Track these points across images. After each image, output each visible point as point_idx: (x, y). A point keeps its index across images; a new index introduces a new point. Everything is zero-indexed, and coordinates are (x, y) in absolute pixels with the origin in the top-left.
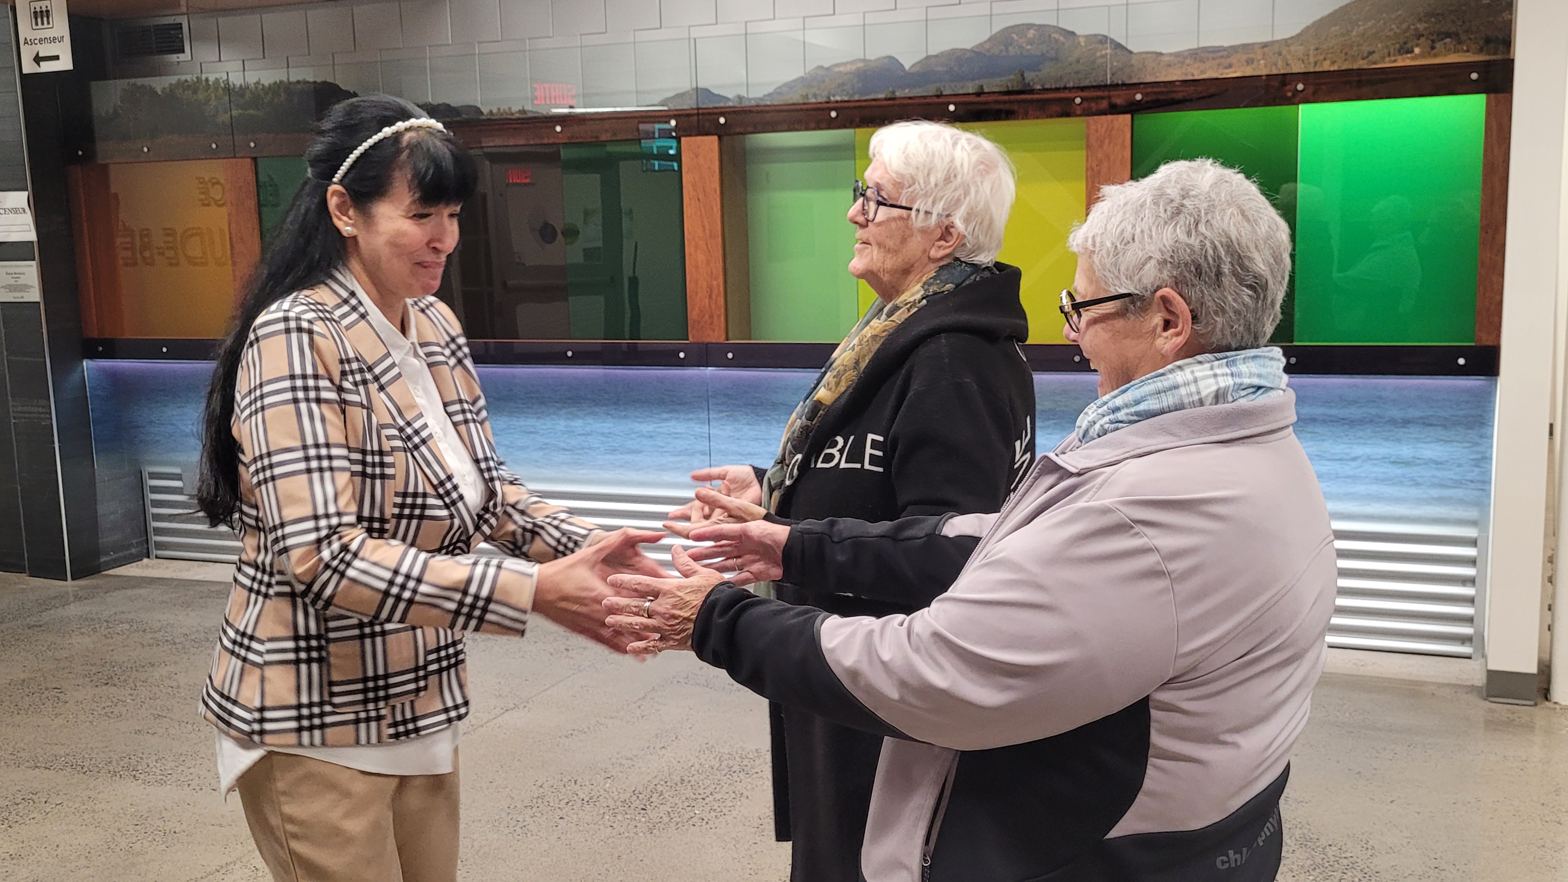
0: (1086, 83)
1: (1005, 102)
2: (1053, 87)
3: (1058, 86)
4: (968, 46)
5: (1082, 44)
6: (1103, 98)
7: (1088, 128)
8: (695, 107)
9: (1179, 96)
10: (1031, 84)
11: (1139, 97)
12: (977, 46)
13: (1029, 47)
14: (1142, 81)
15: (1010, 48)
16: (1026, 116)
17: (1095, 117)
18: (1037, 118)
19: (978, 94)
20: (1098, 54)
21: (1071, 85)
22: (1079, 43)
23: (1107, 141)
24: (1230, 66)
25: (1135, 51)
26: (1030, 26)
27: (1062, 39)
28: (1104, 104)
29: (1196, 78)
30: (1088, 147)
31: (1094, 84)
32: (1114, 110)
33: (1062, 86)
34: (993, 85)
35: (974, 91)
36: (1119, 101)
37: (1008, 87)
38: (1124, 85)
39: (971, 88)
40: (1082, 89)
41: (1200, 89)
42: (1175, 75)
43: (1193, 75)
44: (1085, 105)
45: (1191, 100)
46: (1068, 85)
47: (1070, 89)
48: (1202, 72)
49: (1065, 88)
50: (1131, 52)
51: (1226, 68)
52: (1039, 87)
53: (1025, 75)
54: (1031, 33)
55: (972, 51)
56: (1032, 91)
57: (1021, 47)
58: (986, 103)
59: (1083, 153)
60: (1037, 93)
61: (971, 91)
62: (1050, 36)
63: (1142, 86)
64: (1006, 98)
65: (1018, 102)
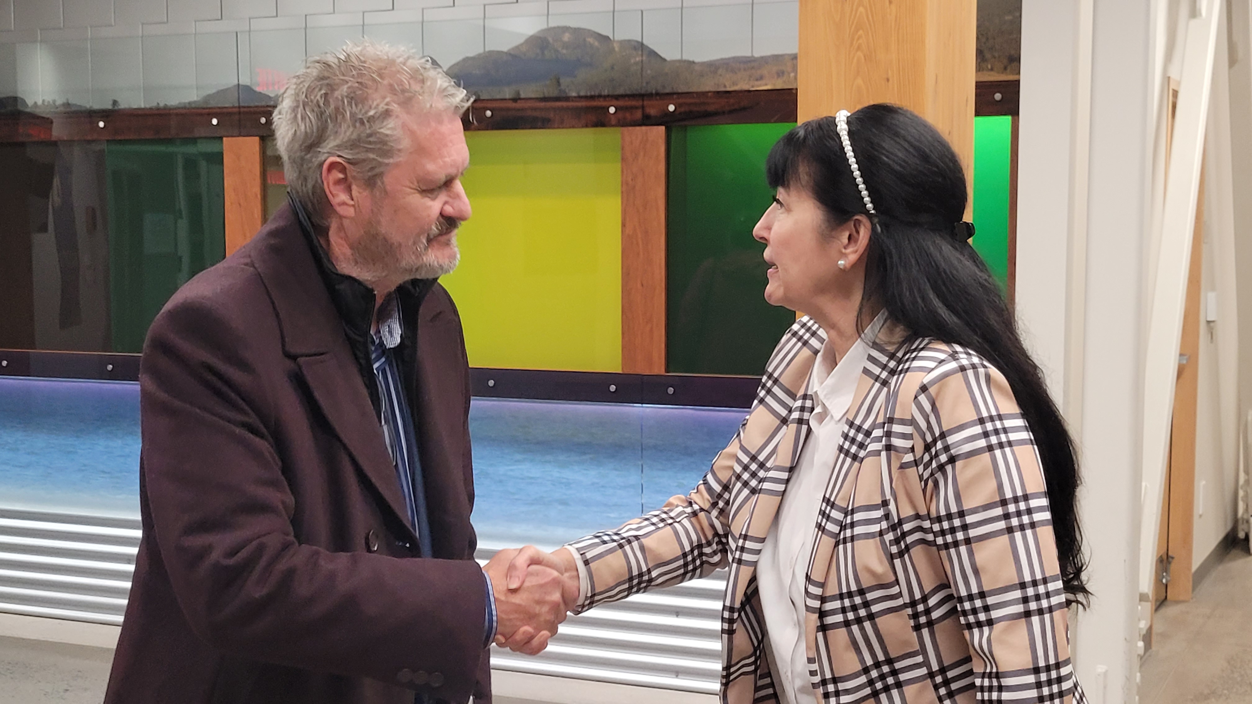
0: (620, 91)
1: (541, 109)
2: (589, 94)
3: (593, 93)
4: (505, 49)
5: (617, 49)
6: (636, 108)
7: (623, 139)
8: (237, 105)
9: (711, 108)
10: (567, 91)
11: (671, 108)
12: (513, 49)
13: (564, 51)
14: (675, 91)
15: (546, 52)
16: (562, 125)
17: (630, 128)
18: (573, 127)
19: (515, 100)
20: (632, 61)
21: (606, 92)
22: (614, 48)
23: (642, 154)
24: (761, 78)
25: (668, 59)
26: (566, 29)
27: (596, 44)
28: (638, 115)
29: (728, 89)
30: (623, 159)
31: (628, 92)
32: (647, 121)
33: (597, 94)
34: (529, 91)
35: (511, 97)
36: (653, 112)
37: (544, 93)
38: (657, 94)
39: (507, 93)
40: (617, 97)
41: (732, 101)
42: (708, 85)
43: (725, 86)
44: (620, 115)
45: (724, 113)
46: (603, 94)
47: (605, 97)
48: (734, 84)
49: (600, 96)
50: (664, 60)
51: (757, 80)
52: (574, 94)
53: (562, 81)
54: (566, 37)
55: (508, 54)
56: (567, 99)
57: (556, 51)
58: (523, 109)
59: (619, 166)
60: (573, 101)
61: (507, 97)
62: (585, 40)
63: (675, 96)
64: (542, 104)
65: (554, 109)
